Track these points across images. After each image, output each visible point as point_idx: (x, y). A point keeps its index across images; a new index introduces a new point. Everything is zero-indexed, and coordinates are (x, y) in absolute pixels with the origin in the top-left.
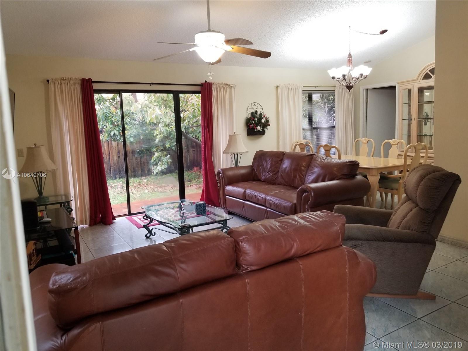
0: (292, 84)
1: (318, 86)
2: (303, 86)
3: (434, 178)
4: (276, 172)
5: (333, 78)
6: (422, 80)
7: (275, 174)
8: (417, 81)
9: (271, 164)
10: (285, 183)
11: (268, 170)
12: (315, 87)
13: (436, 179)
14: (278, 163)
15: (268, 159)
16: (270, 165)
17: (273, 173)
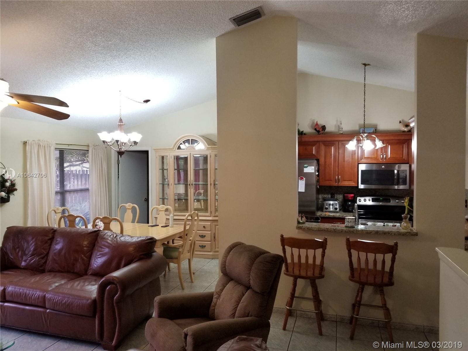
0: (43, 140)
1: (71, 145)
2: (56, 144)
3: (266, 262)
4: (44, 255)
5: (104, 142)
6: (178, 149)
7: (43, 258)
8: (173, 150)
9: (36, 245)
10: (60, 269)
11: (30, 253)
12: (68, 145)
13: (268, 262)
14: (46, 242)
15: (30, 238)
16: (33, 247)
17: (40, 257)
